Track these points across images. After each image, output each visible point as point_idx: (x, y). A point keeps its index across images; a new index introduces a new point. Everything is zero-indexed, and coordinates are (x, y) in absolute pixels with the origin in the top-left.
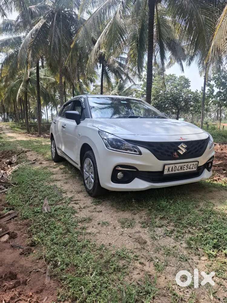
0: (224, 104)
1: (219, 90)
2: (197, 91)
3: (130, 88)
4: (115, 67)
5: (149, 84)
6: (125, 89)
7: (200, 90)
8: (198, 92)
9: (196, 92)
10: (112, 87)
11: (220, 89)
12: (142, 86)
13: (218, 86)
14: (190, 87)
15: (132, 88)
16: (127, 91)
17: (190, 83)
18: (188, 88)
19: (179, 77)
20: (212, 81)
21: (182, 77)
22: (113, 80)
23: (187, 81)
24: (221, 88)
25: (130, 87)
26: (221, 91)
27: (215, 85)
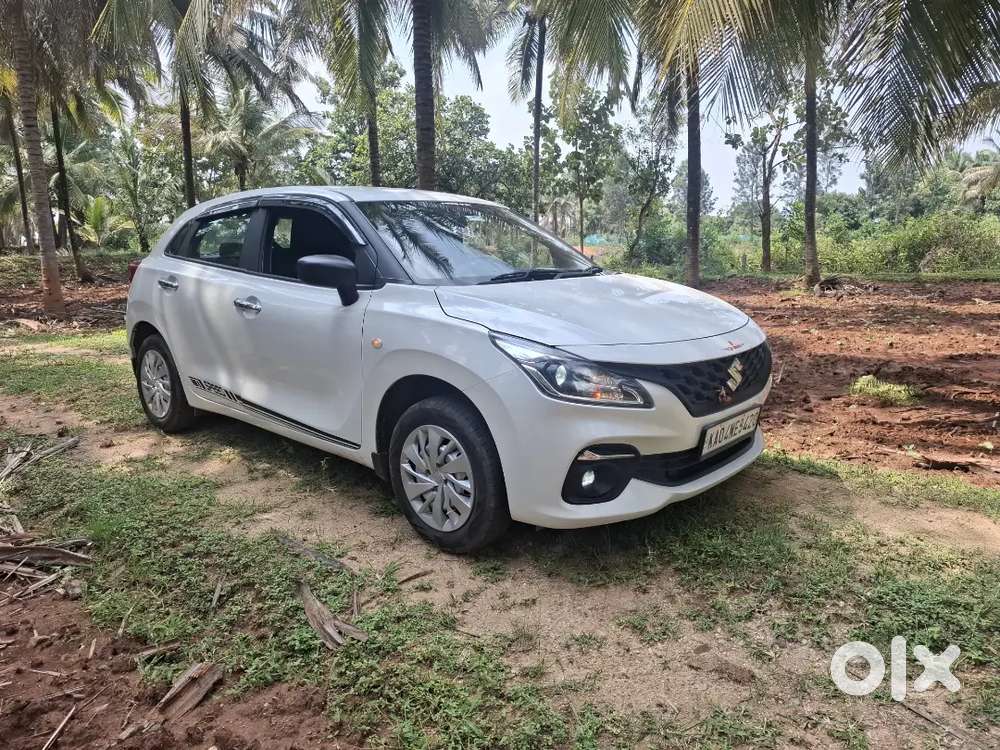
0: (591, 191)
1: (574, 149)
2: (513, 148)
3: (284, 125)
4: (234, 47)
5: (425, 132)
6: (267, 127)
7: (519, 146)
8: (516, 151)
9: (510, 152)
10: (218, 118)
11: (574, 144)
12: (328, 121)
13: (569, 136)
14: (489, 135)
15: (294, 122)
16: (276, 135)
17: (489, 119)
18: (482, 138)
19: (453, 100)
20: (552, 120)
21: (462, 98)
22: (220, 92)
23: (479, 116)
24: (579, 142)
25: (285, 122)
26: (579, 150)
27: (560, 132)
